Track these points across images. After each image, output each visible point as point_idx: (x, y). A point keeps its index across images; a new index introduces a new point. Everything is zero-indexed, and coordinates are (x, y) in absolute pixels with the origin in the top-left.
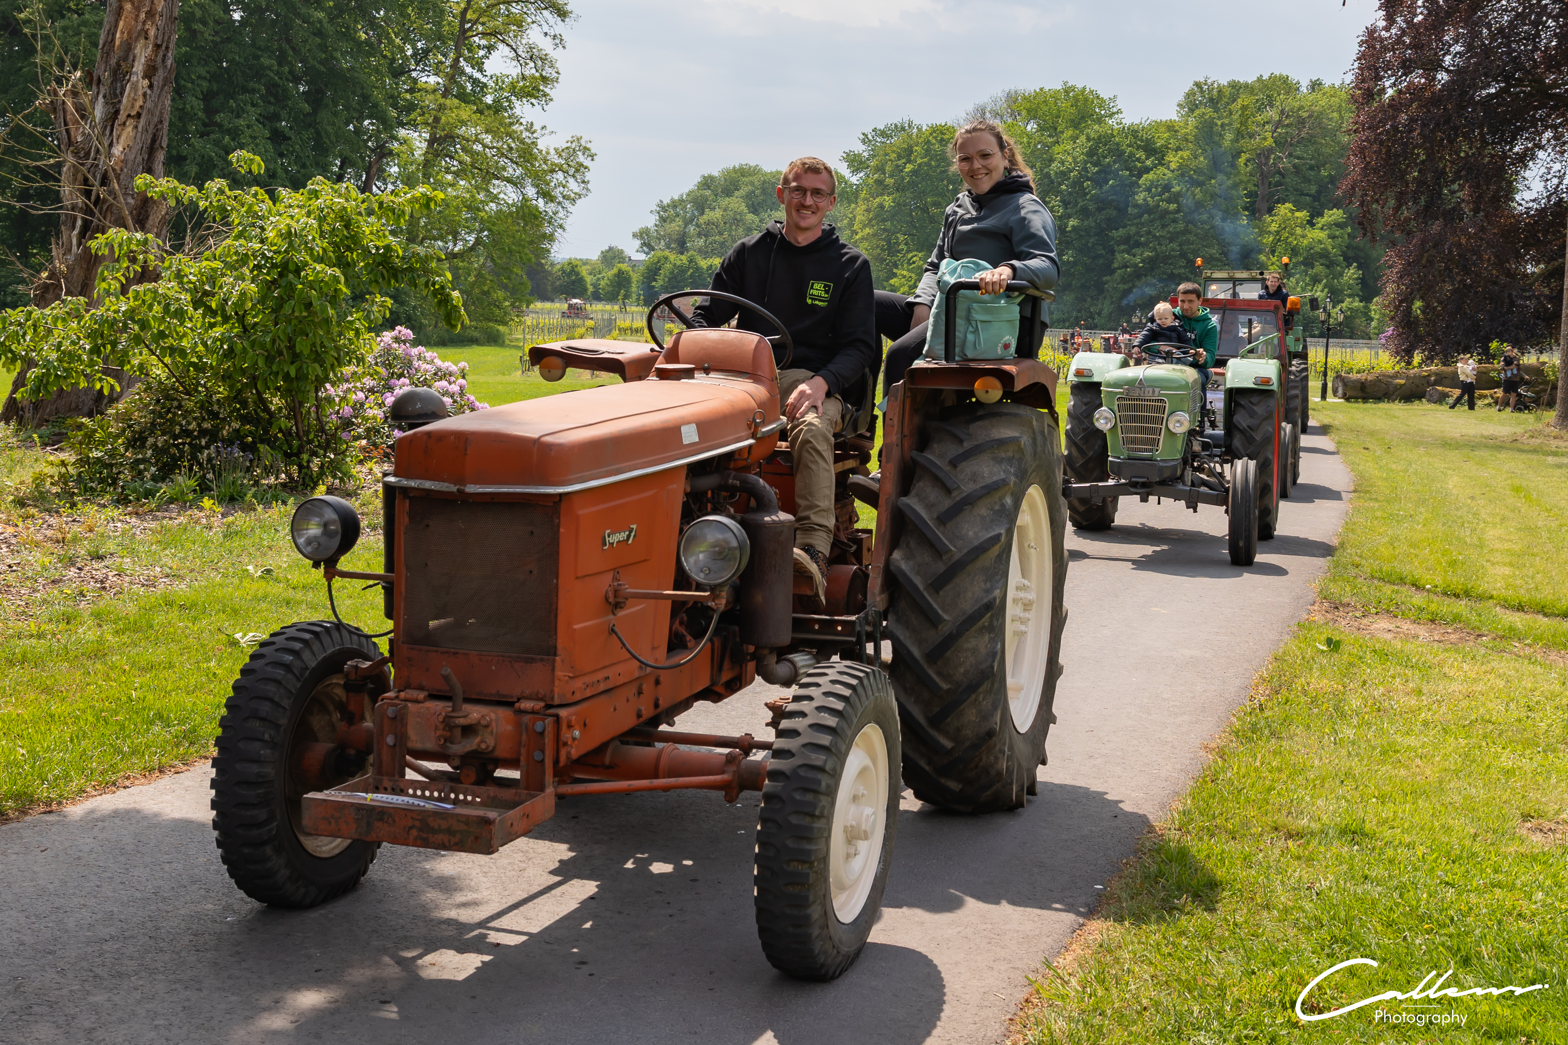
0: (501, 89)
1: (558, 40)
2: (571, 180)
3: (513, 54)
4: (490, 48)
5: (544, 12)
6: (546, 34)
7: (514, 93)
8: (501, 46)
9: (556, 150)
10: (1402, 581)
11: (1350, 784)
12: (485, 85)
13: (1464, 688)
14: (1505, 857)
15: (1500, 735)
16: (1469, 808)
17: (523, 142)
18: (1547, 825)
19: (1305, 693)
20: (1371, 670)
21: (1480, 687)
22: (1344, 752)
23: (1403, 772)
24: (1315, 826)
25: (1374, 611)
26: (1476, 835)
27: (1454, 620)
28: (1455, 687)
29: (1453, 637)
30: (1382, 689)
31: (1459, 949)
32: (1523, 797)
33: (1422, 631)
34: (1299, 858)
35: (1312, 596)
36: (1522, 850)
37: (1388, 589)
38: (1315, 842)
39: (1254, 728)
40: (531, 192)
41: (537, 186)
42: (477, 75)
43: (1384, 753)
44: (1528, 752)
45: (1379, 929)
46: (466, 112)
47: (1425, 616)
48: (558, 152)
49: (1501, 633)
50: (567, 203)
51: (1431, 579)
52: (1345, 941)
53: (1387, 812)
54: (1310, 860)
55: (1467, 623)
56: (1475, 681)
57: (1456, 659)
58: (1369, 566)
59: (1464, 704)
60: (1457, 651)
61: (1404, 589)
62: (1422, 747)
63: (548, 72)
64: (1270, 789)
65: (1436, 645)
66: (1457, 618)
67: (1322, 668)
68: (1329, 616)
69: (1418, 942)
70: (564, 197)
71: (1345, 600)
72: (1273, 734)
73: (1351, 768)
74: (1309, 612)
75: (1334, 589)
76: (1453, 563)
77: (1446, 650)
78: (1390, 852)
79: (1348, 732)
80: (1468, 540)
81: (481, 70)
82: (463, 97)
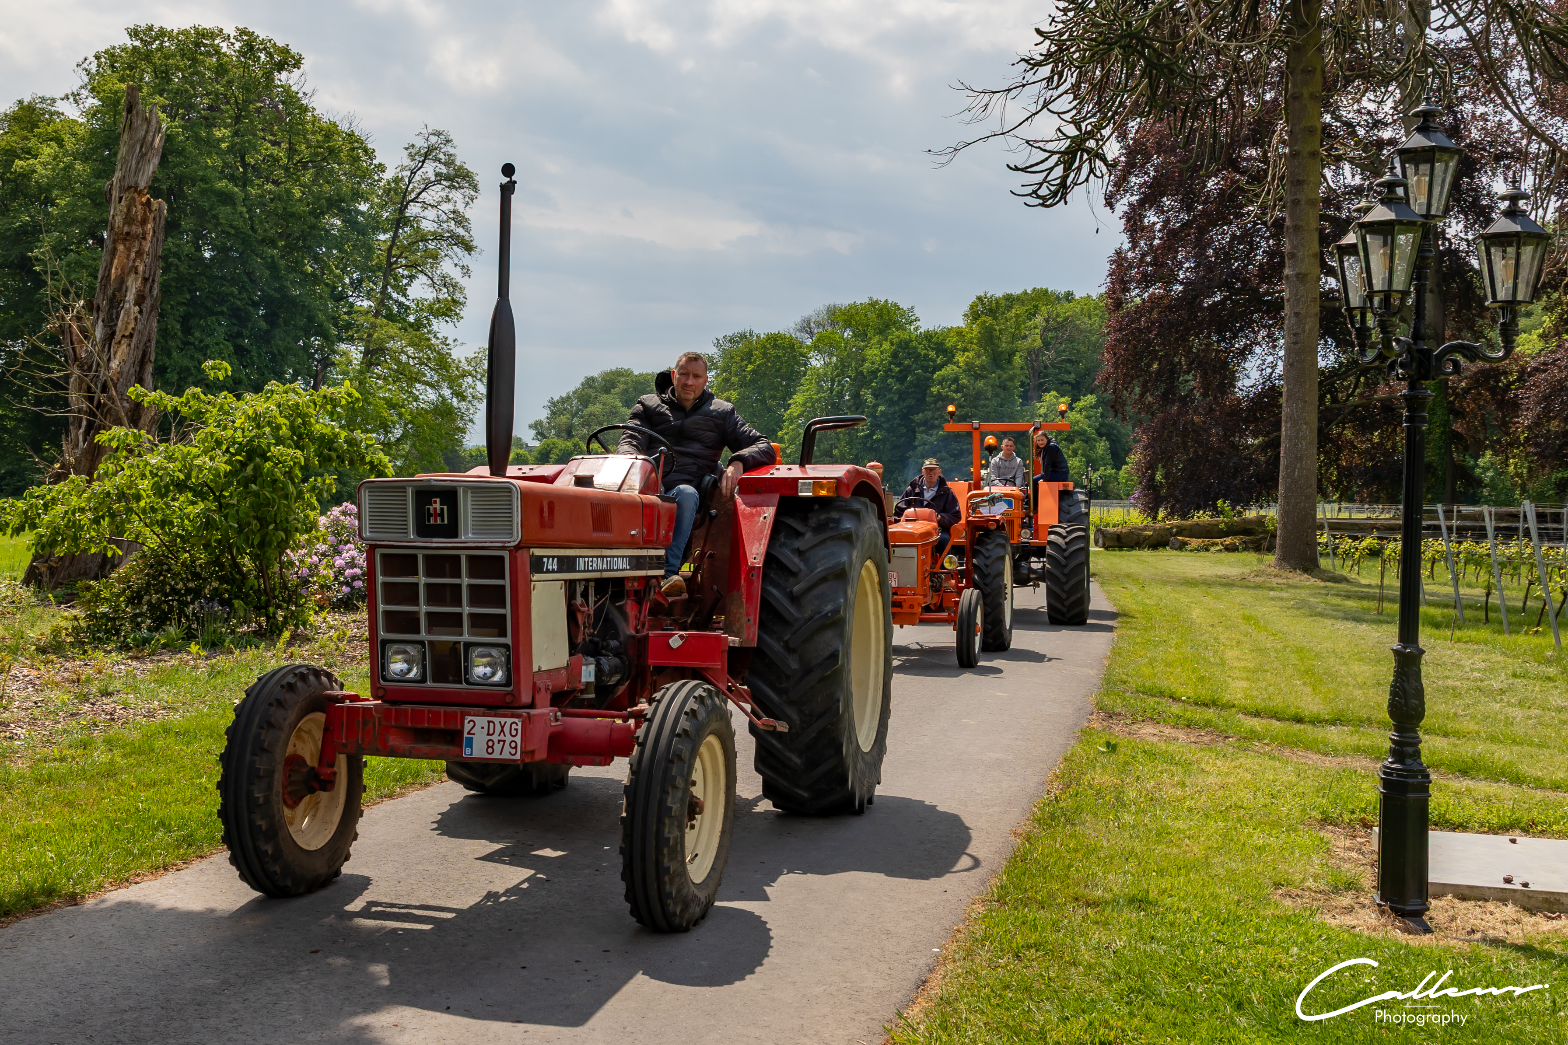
0: (421, 310)
1: (466, 271)
2: (478, 383)
3: (430, 282)
4: (412, 278)
5: (455, 247)
6: (456, 265)
7: (432, 313)
8: (420, 276)
9: (466, 359)
10: (1161, 694)
11: (1133, 862)
12: (408, 307)
13: (1219, 780)
14: (1264, 919)
15: (1251, 818)
16: (1231, 878)
17: (439, 353)
18: (1294, 891)
19: (1091, 786)
20: (1143, 768)
21: (1232, 779)
22: (1127, 835)
23: (1175, 851)
24: (1108, 896)
25: (1140, 719)
26: (1239, 901)
27: (1206, 726)
28: (1211, 779)
29: (1206, 739)
30: (1152, 783)
31: (1233, 996)
32: (1274, 869)
33: (1181, 735)
34: (1097, 923)
35: (1090, 708)
36: (1277, 913)
37: (1151, 701)
38: (1109, 909)
39: (1053, 817)
40: (447, 392)
41: (451, 388)
42: (402, 299)
43: (1158, 834)
44: (1274, 832)
45: (1167, 980)
46: (393, 329)
47: (1182, 722)
48: (469, 362)
49: (1244, 735)
50: (475, 402)
51: (1186, 692)
52: (1139, 991)
53: (1165, 883)
54: (1106, 924)
55: (1216, 728)
56: (1227, 774)
57: (1210, 757)
58: (1133, 683)
59: (1220, 793)
60: (1210, 750)
61: (1164, 701)
62: (1189, 829)
63: (458, 296)
64: (1070, 866)
65: (1193, 746)
66: (1208, 723)
67: (1103, 767)
68: (1104, 723)
69: (1199, 990)
70: (473, 397)
71: (1117, 710)
72: (1068, 821)
73: (1133, 848)
74: (1089, 721)
75: (1107, 701)
76: (1202, 679)
77: (1202, 750)
78: (1171, 917)
79: (1128, 818)
80: (1212, 660)
81: (405, 295)
82: (390, 317)
